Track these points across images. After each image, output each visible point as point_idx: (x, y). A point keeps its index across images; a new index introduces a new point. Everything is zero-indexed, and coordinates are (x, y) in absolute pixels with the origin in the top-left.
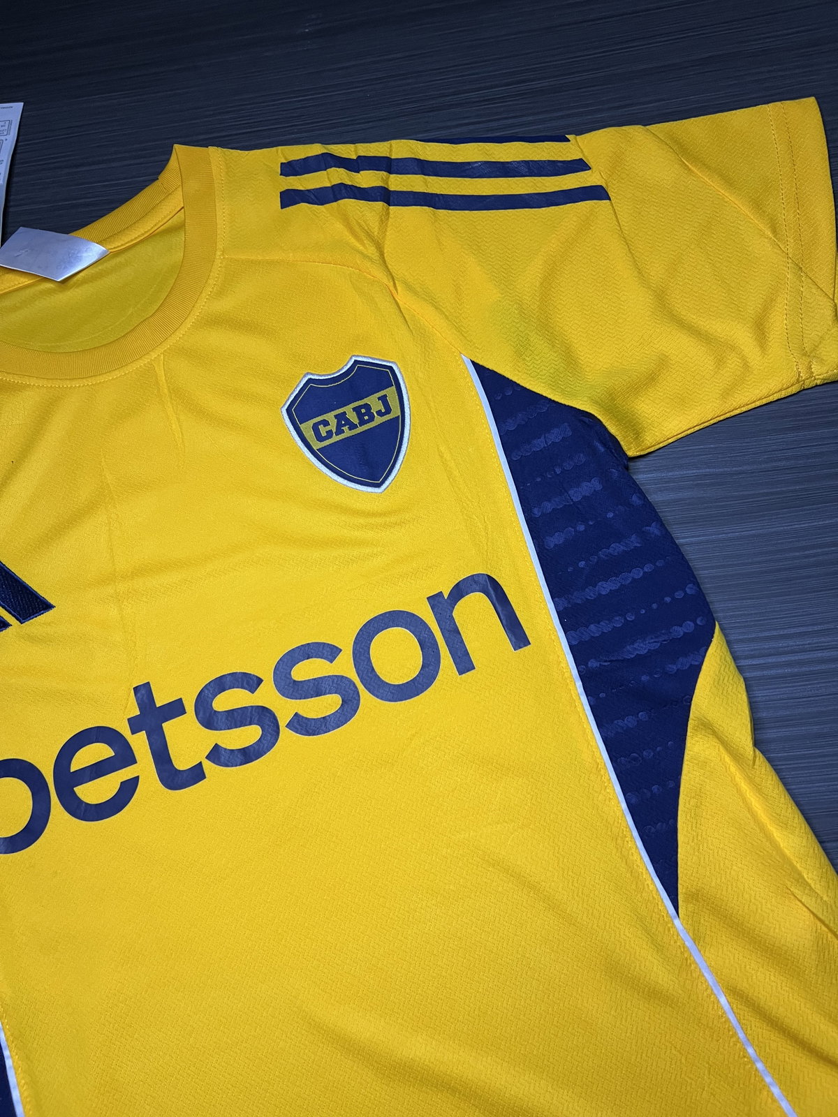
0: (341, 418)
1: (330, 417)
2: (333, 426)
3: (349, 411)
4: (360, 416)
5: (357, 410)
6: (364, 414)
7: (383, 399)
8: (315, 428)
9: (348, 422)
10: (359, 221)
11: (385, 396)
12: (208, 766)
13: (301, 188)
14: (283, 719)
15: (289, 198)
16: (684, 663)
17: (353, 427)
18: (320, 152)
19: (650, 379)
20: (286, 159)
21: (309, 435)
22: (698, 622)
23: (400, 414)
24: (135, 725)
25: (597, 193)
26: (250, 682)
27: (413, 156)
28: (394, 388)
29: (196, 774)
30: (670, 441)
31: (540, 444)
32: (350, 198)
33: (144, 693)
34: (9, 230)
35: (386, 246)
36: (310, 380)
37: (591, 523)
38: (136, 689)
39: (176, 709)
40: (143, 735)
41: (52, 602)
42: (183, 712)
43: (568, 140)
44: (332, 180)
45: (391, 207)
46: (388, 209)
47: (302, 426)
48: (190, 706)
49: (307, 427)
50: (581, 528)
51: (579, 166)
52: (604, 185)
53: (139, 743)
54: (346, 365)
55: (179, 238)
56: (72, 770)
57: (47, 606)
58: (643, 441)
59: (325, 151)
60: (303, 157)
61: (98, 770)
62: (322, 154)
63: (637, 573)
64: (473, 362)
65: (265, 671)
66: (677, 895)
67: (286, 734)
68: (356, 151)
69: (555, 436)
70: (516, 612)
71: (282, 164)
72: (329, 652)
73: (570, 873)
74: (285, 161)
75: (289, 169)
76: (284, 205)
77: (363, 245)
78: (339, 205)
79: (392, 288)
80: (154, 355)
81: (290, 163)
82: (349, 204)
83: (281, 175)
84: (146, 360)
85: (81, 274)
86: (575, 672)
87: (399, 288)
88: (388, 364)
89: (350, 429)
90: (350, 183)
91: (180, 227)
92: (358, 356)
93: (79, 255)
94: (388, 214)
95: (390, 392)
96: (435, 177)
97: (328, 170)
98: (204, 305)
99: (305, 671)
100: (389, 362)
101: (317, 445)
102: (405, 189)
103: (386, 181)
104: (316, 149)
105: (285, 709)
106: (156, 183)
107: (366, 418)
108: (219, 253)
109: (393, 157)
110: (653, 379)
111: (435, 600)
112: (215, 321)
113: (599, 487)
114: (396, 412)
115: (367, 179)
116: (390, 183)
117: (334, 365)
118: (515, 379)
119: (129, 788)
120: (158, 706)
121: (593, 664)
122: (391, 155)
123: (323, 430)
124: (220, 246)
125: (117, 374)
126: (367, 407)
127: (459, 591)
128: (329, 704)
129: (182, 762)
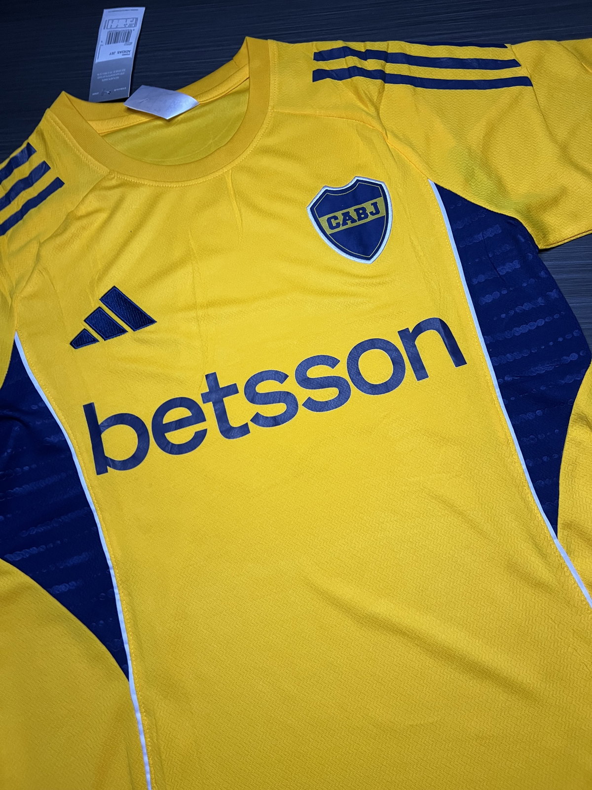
0: (346, 215)
1: (339, 214)
2: (341, 219)
3: (351, 211)
4: (359, 215)
5: (357, 211)
6: (362, 213)
7: (375, 205)
8: (329, 220)
9: (351, 218)
10: (365, 91)
11: (376, 203)
12: (251, 425)
13: (327, 69)
14: (301, 400)
15: (319, 75)
16: (569, 379)
17: (353, 221)
18: (341, 46)
19: (554, 201)
20: (318, 50)
21: (325, 225)
22: (581, 354)
23: (385, 214)
24: (206, 398)
25: (525, 81)
26: (281, 377)
27: (402, 52)
28: (382, 198)
29: (244, 430)
30: (566, 241)
31: (480, 237)
32: (361, 76)
33: (212, 378)
34: (134, 87)
35: (381, 109)
36: (327, 191)
37: (511, 289)
38: (207, 376)
39: (232, 390)
40: (210, 404)
41: (155, 319)
42: (237, 392)
43: (506, 47)
44: (349, 64)
45: (386, 84)
46: (384, 85)
47: (320, 219)
48: (241, 388)
49: (323, 220)
50: (505, 292)
51: (514, 63)
52: (529, 77)
53: (208, 409)
54: (351, 182)
55: (244, 98)
56: (164, 423)
57: (151, 321)
58: (548, 240)
59: (345, 45)
60: (330, 49)
61: (180, 424)
62: (343, 47)
63: (541, 322)
64: (436, 185)
65: (290, 370)
66: (557, 525)
67: (302, 410)
68: (365, 46)
69: (490, 233)
70: (458, 343)
71: (315, 53)
72: (332, 362)
73: (486, 507)
74: (316, 51)
75: (320, 56)
76: (315, 79)
77: (367, 107)
78: (352, 81)
79: (385, 135)
80: (225, 170)
81: (320, 53)
82: (359, 80)
83: (314, 60)
84: (220, 173)
85: (181, 116)
86: (495, 383)
87: (388, 135)
88: (379, 183)
89: (352, 222)
90: (360, 66)
91: (247, 90)
92: (359, 177)
93: (181, 104)
94: (384, 88)
95: (380, 201)
96: (416, 66)
97: (347, 58)
98: (259, 141)
99: (316, 372)
100: (380, 182)
101: (329, 232)
102: (396, 73)
103: (384, 66)
104: (339, 44)
105: (302, 394)
106: (232, 62)
107: (363, 216)
108: (270, 108)
109: (389, 52)
110: (556, 201)
111: (403, 334)
112: (266, 151)
113: (518, 266)
114: (383, 213)
115: (371, 65)
116: (386, 68)
117: (343, 182)
118: (464, 196)
119: (200, 437)
120: (221, 387)
121: (508, 378)
122: (388, 50)
123: (334, 223)
124: (271, 103)
125: (201, 180)
126: (364, 209)
127: (420, 329)
128: (331, 393)
129: (235, 421)
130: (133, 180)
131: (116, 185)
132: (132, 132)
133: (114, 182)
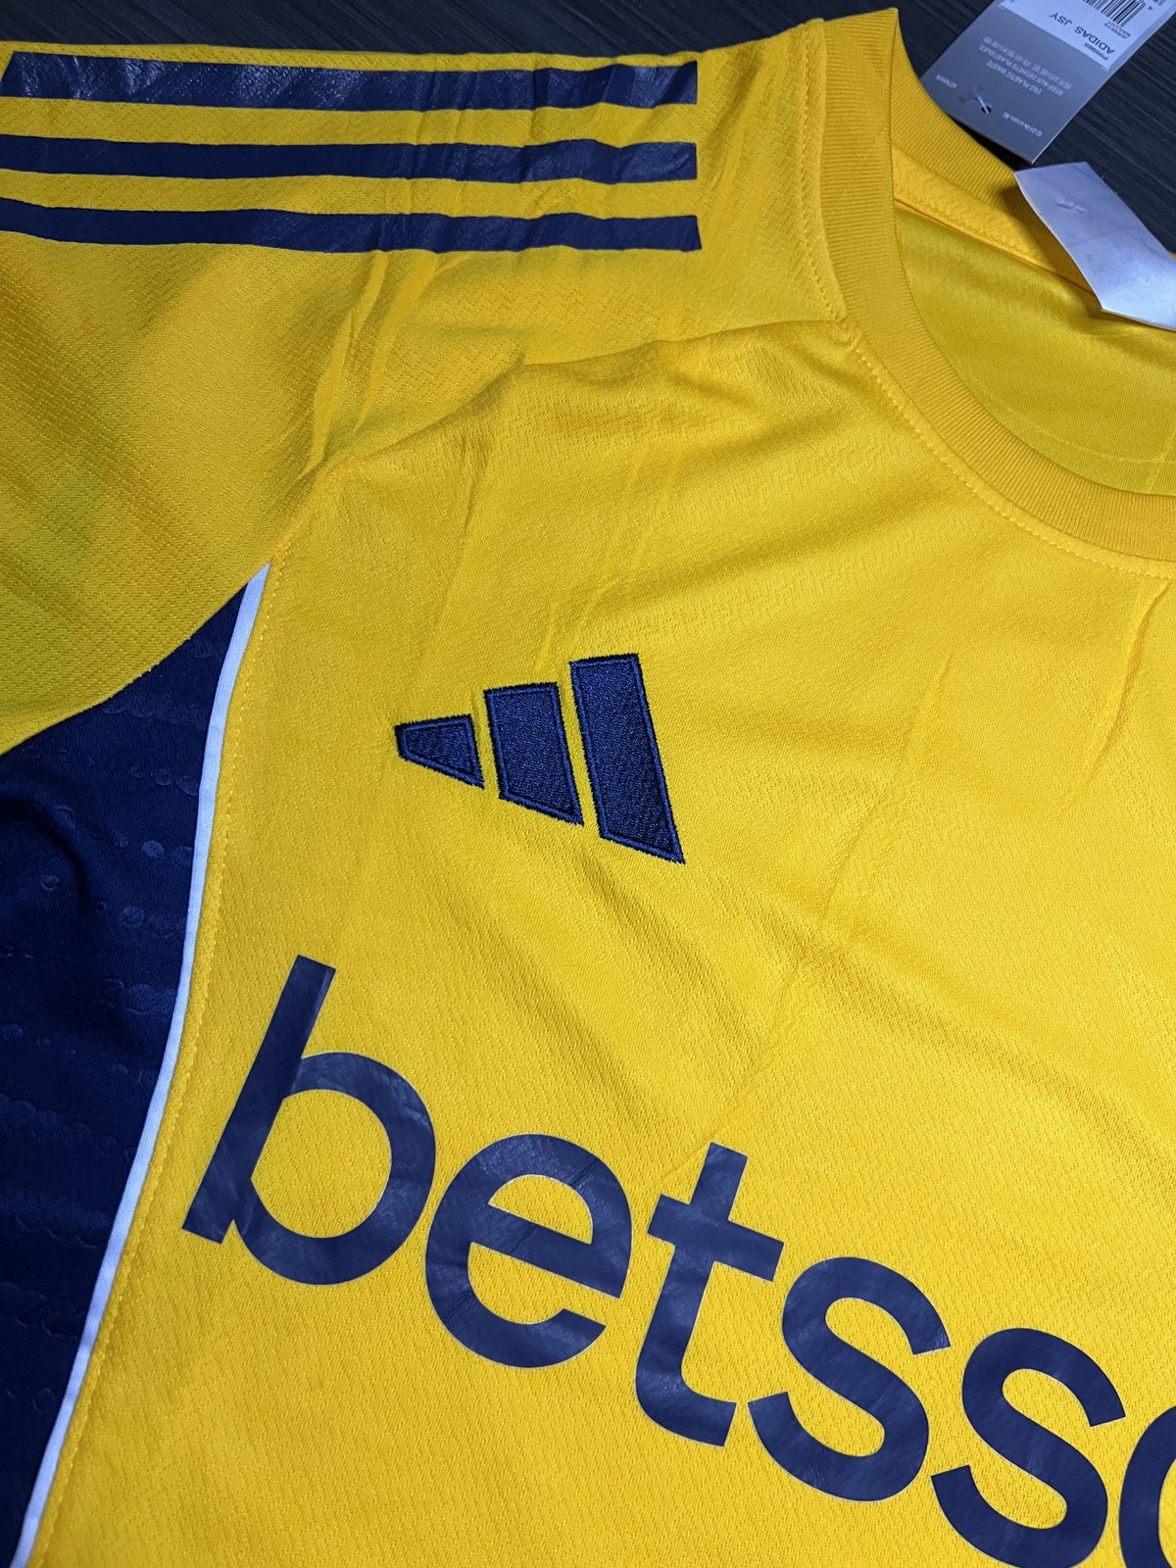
24: (667, 1219)
26: (925, 1331)
29: (712, 1422)
33: (724, 1169)
41: (686, 851)
42: (769, 1273)
48: (790, 1269)
56: (493, 1202)
57: (670, 847)
65: (965, 1335)
67: (920, 1492)
72: (1101, 1401)
99: (1036, 1397)
105: (953, 1439)
120: (731, 1218)
128: (1036, 1503)
129: (701, 1372)
130: (891, 392)
131: (837, 371)
132: (980, 262)
133: (836, 357)
